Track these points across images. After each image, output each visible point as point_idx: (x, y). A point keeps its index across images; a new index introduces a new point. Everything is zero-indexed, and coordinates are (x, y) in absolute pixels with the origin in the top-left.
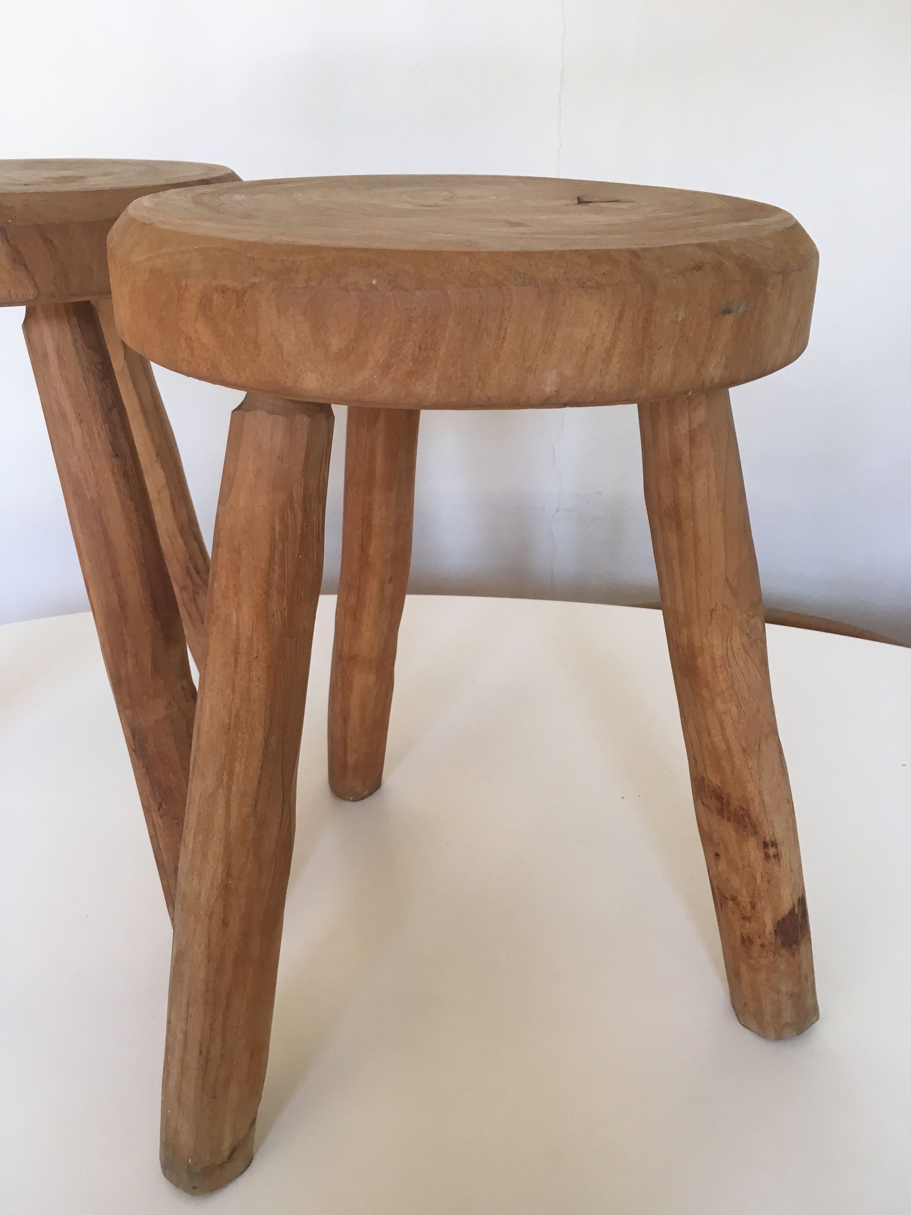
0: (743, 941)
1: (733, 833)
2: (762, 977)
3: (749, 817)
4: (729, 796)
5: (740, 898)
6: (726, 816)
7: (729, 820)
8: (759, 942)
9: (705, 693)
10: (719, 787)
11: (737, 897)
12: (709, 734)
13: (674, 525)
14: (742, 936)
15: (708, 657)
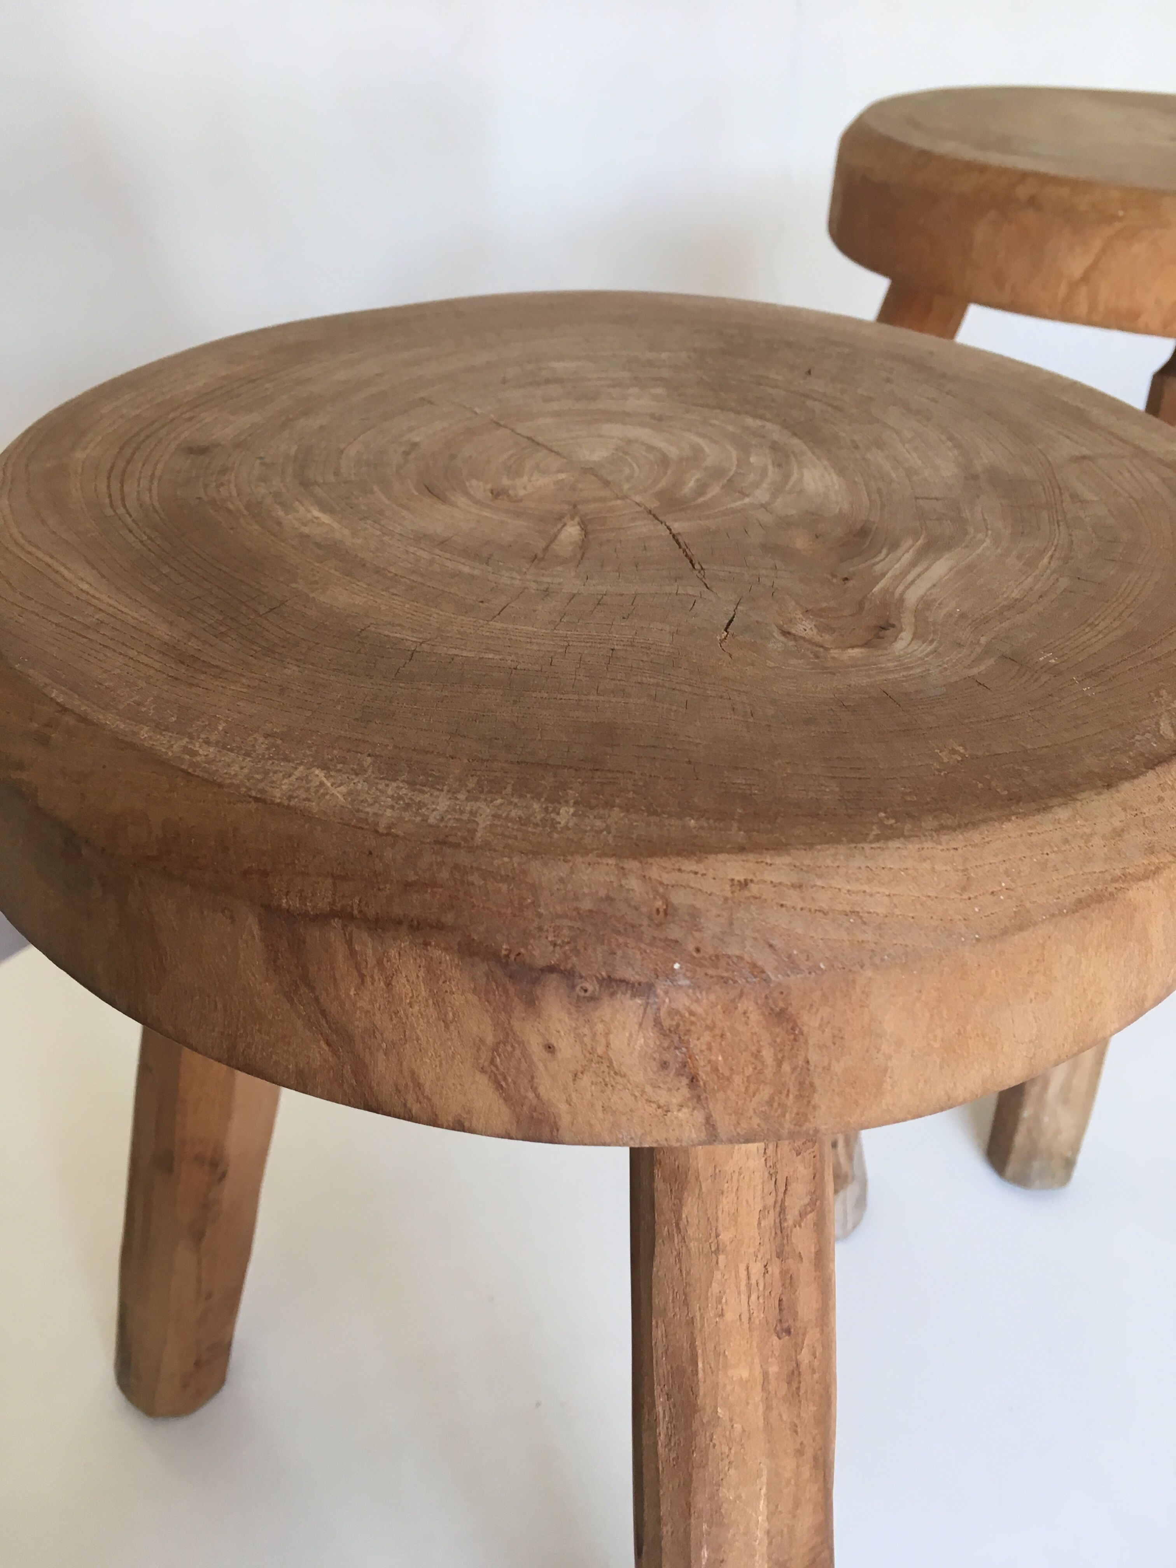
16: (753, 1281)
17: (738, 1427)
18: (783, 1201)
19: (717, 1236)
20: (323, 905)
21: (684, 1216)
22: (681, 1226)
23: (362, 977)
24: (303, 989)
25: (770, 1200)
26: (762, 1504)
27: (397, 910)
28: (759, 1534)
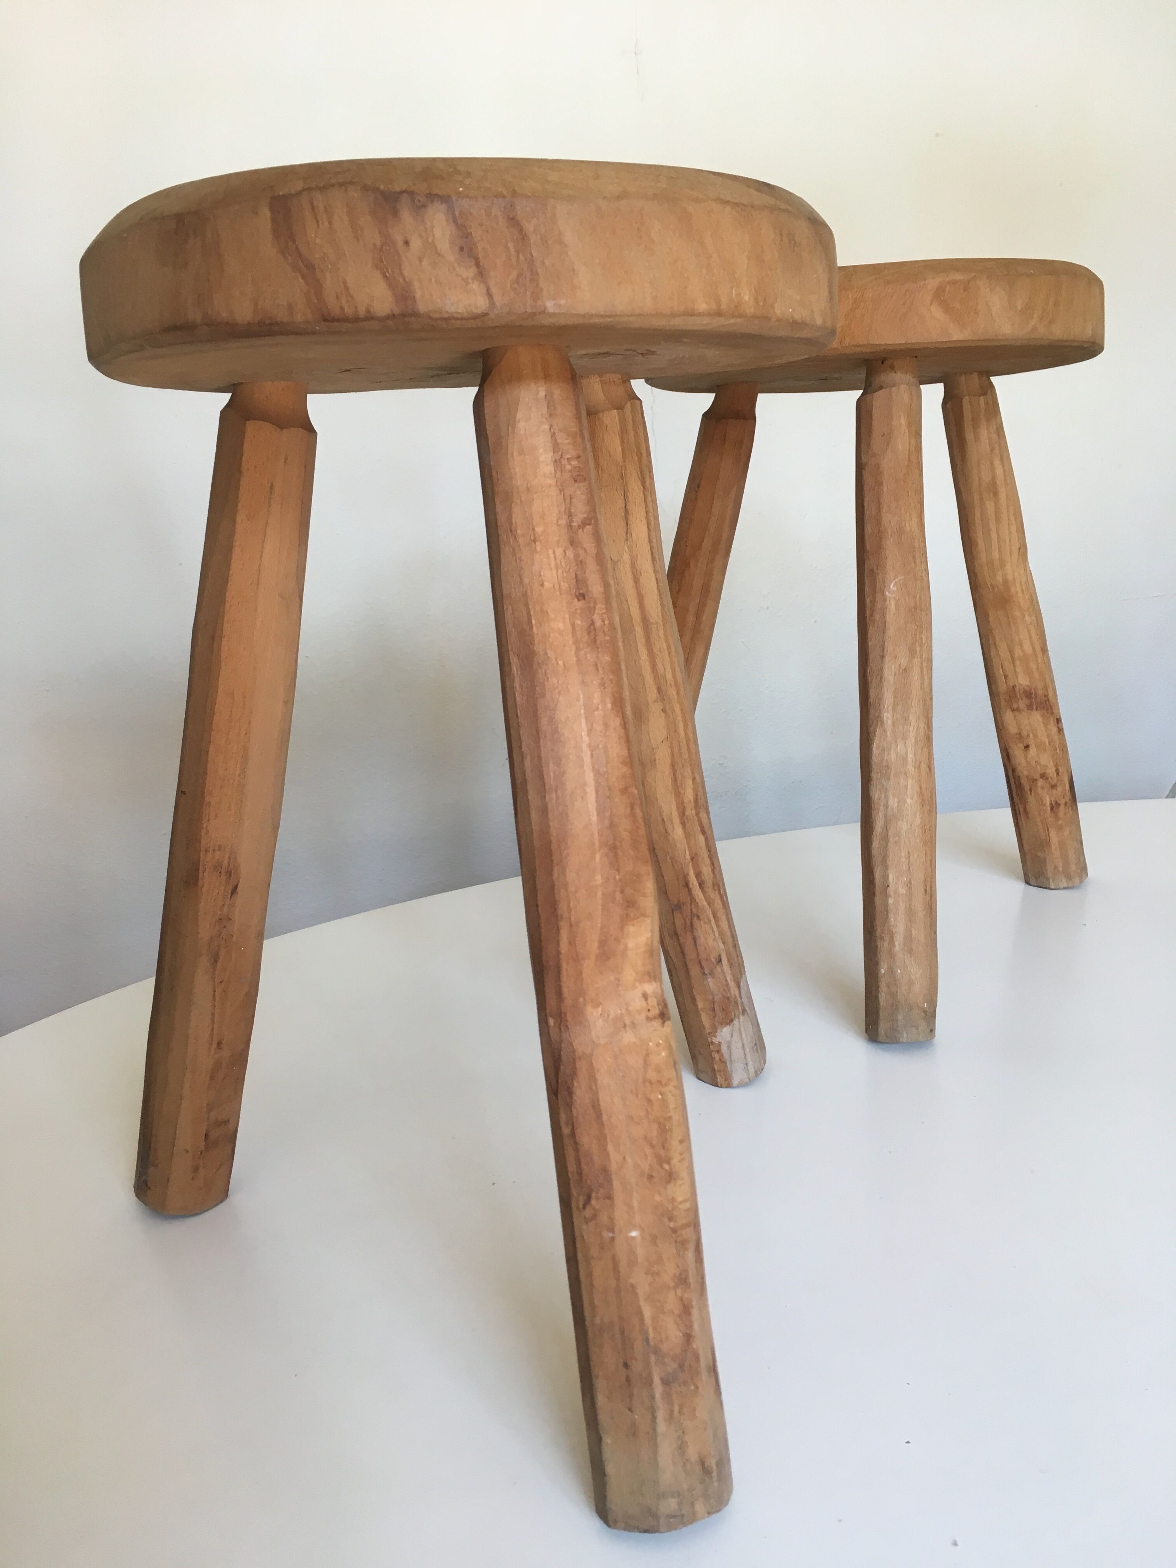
0: (1052, 809)
1: (1040, 719)
2: (1066, 833)
3: (1049, 701)
4: (1036, 689)
5: (1048, 771)
6: (1035, 707)
7: (1037, 709)
8: (1062, 802)
9: (1017, 614)
10: (1028, 686)
11: (1045, 773)
12: (1021, 646)
13: (992, 495)
14: (1051, 804)
15: (1018, 585)
16: (558, 561)
17: (561, 663)
18: (570, 509)
19: (534, 529)
20: (300, 188)
21: (514, 521)
22: (513, 529)
23: (318, 223)
24: (290, 243)
25: (563, 509)
26: (583, 721)
27: (333, 181)
28: (585, 747)
